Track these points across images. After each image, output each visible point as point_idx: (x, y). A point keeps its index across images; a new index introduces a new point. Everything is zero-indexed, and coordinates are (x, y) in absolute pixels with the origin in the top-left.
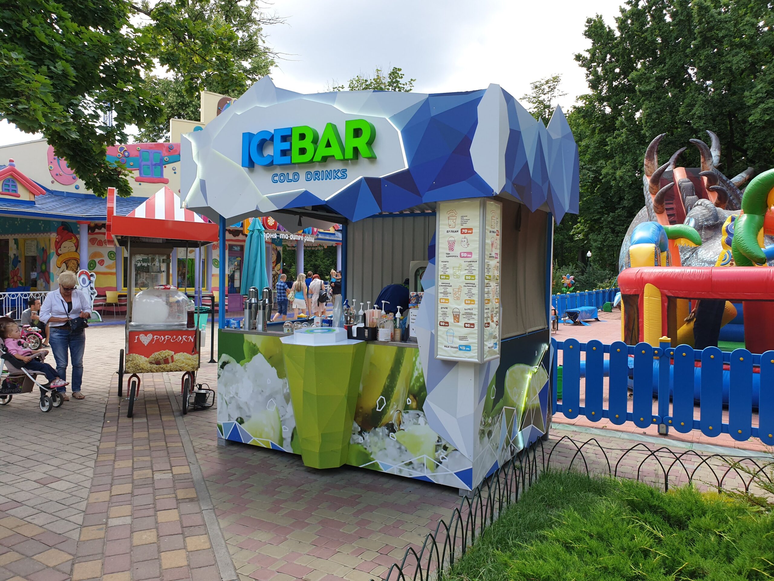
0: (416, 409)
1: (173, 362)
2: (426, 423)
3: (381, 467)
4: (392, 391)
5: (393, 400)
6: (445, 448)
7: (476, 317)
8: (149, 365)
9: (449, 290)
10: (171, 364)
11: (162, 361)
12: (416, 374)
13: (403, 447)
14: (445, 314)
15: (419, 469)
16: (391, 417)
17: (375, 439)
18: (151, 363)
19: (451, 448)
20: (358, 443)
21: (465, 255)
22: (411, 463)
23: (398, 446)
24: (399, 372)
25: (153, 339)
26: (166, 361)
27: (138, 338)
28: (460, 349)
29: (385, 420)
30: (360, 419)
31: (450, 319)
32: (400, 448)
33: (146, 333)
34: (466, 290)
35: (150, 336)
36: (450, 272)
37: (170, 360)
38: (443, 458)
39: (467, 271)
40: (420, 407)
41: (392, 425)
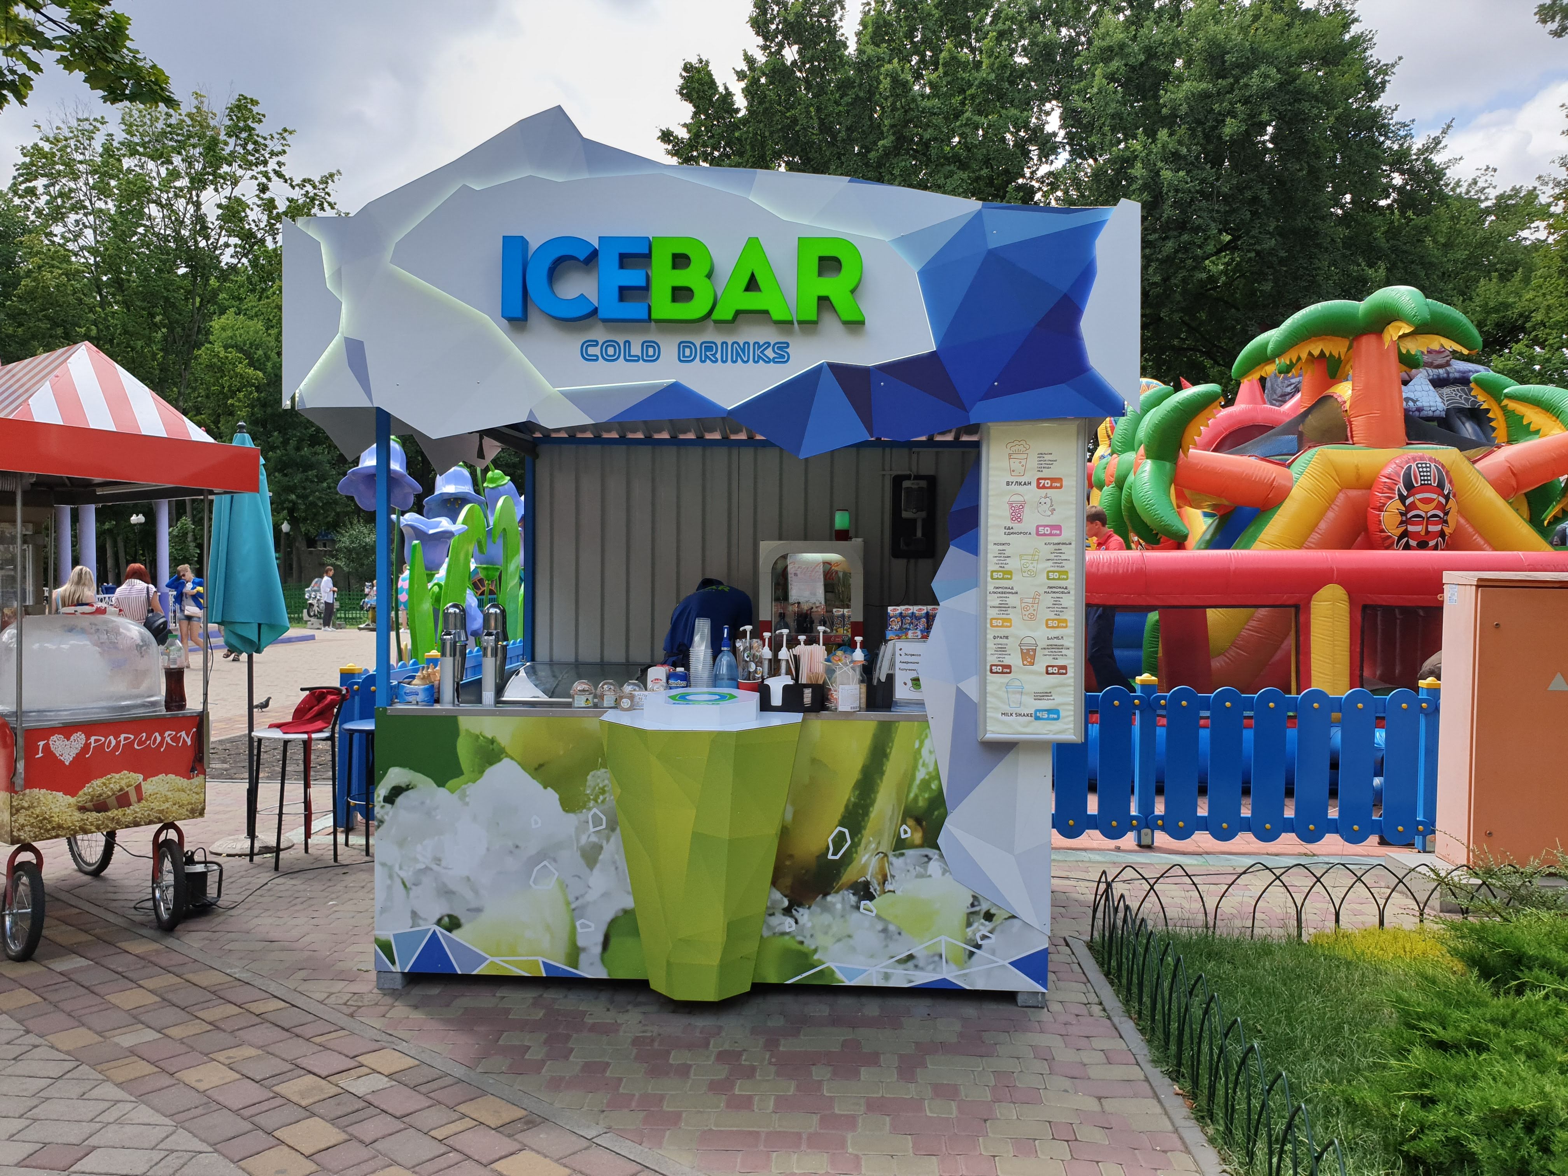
0: (921, 846)
1: (140, 799)
2: (945, 872)
3: (839, 975)
4: (866, 813)
5: (868, 834)
6: (989, 916)
7: (1071, 653)
9: (1012, 600)
10: (135, 807)
12: (921, 774)
13: (892, 928)
14: (1002, 649)
15: (931, 967)
16: (865, 867)
17: (826, 918)
18: (82, 809)
19: (1000, 914)
20: (784, 934)
22: (911, 957)
23: (880, 927)
24: (882, 773)
25: (87, 746)
26: (123, 800)
27: (47, 747)
29: (850, 875)
30: (788, 881)
31: (1014, 659)
32: (885, 930)
33: (67, 730)
34: (1048, 600)
36: (1012, 564)
37: (133, 797)
38: (984, 937)
39: (1050, 563)
40: (931, 841)
41: (867, 884)
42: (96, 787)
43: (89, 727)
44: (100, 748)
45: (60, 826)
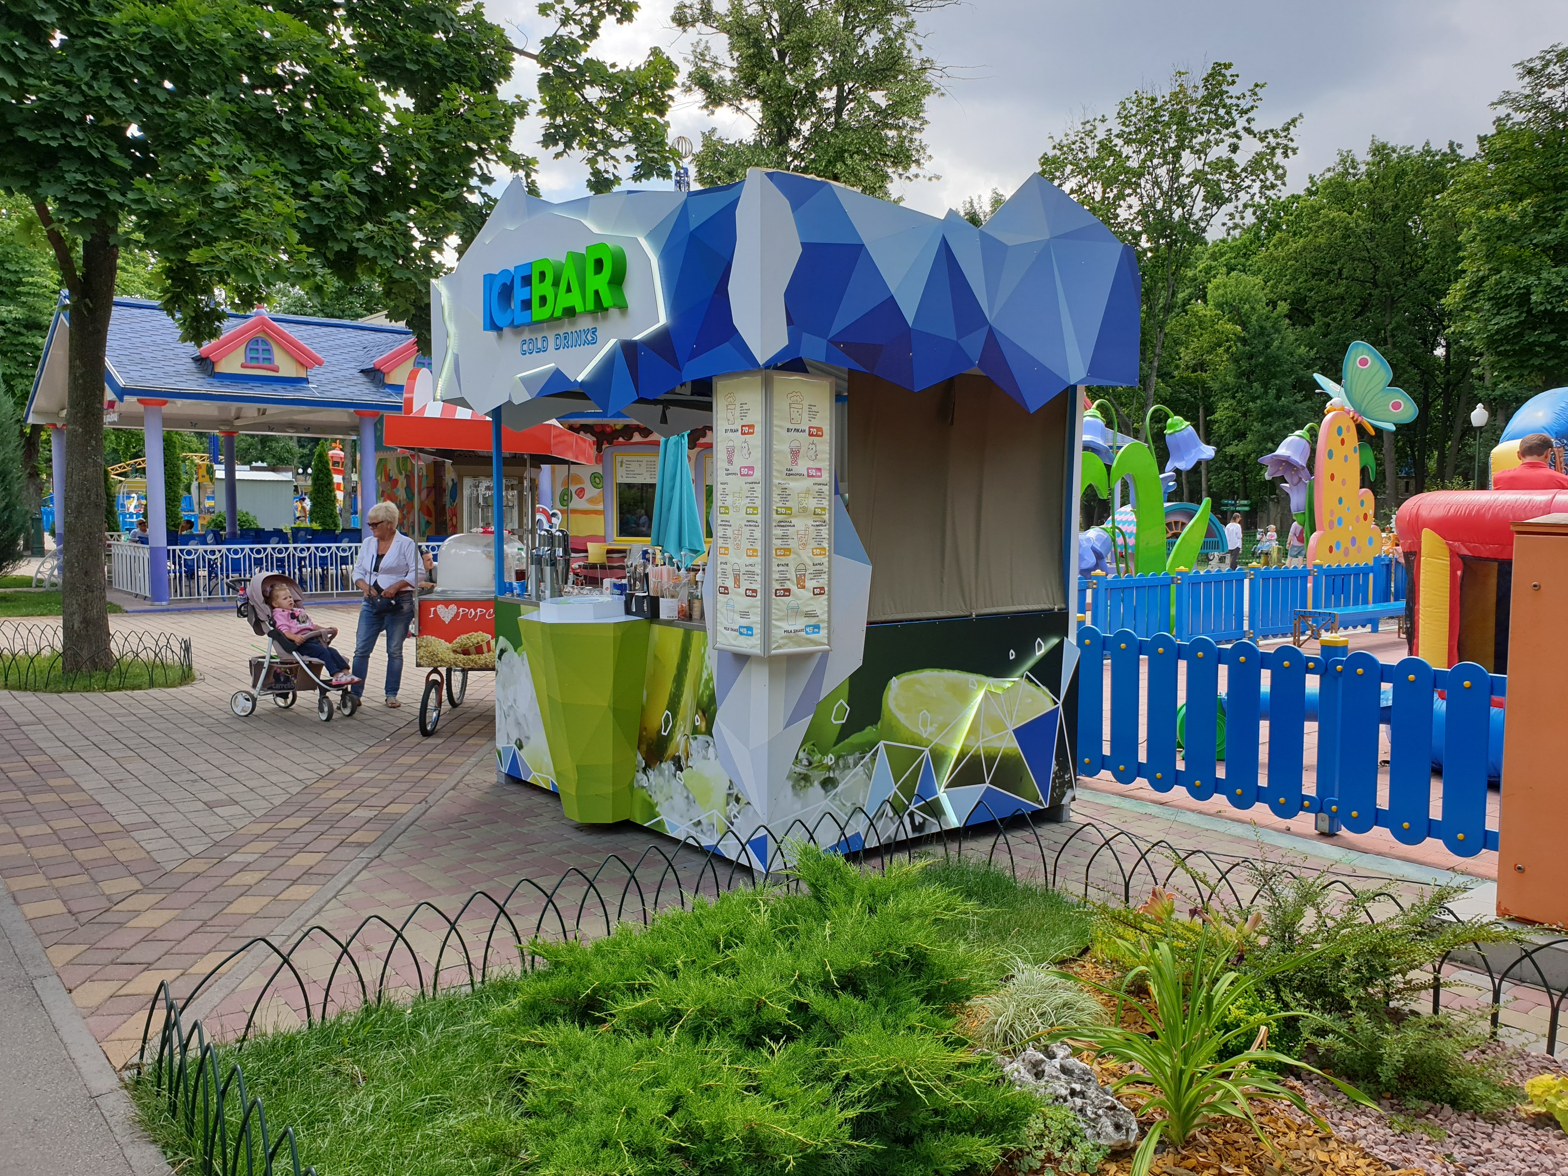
0: (705, 733)
1: (489, 651)
2: (716, 757)
3: (667, 827)
4: (679, 703)
5: (679, 717)
6: (738, 800)
7: (758, 578)
8: (452, 655)
9: (729, 532)
10: (486, 655)
11: (472, 650)
12: (705, 676)
13: (691, 796)
14: (724, 574)
15: (709, 834)
16: (678, 745)
17: (661, 780)
18: (455, 652)
19: (743, 801)
20: (643, 787)
21: (745, 471)
22: (699, 823)
23: (685, 794)
24: (686, 671)
25: (458, 614)
26: (479, 650)
27: (435, 611)
28: (741, 634)
29: (671, 751)
30: (644, 747)
31: (730, 583)
32: (687, 797)
33: (447, 603)
34: (746, 531)
35: (453, 608)
36: (729, 501)
37: (485, 649)
38: (735, 817)
39: (748, 500)
40: (709, 732)
41: (679, 758)
42: (462, 639)
43: (459, 603)
44: (465, 615)
45: (442, 660)
